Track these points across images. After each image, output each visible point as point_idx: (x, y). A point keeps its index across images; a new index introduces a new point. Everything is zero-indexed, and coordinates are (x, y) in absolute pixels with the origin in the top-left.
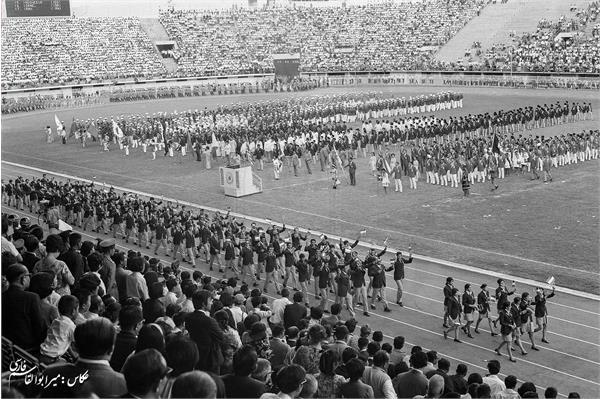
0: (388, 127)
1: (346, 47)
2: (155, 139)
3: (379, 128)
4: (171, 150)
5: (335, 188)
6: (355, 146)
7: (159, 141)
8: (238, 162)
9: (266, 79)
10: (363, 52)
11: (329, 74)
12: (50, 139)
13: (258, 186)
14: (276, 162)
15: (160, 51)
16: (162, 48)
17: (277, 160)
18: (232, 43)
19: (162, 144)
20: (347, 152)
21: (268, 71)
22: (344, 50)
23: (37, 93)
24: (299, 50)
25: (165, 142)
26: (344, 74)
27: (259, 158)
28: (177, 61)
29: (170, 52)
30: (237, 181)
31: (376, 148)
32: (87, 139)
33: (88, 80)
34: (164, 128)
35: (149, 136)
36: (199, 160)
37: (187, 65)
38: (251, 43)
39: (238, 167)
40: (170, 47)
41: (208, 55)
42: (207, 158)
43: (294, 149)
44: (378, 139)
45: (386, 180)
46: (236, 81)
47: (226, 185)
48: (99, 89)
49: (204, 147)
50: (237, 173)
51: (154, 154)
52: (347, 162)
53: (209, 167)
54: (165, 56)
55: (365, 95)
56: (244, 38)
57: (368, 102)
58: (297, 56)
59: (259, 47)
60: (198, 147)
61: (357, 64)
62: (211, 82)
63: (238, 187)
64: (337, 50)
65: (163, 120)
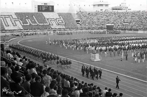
0: (137, 45)
1: (127, 23)
2: (74, 45)
3: (134, 45)
4: (78, 48)
5: (121, 61)
6: (128, 50)
7: (75, 46)
8: (96, 52)
9: (104, 30)
10: (131, 24)
11: (122, 30)
12: (47, 44)
13: (100, 59)
14: (106, 53)
15: (77, 22)
16: (77, 21)
17: (106, 52)
18: (95, 21)
19: (75, 47)
20: (125, 51)
21: (105, 28)
22: (126, 23)
23: (44, 32)
24: (114, 23)
25: (76, 46)
26: (125, 30)
27: (101, 51)
28: (81, 25)
29: (79, 22)
30: (95, 57)
31: (133, 50)
32: (56, 44)
33: (57, 29)
34: (76, 42)
35: (72, 44)
36: (85, 51)
37: (83, 26)
38: (101, 21)
39: (95, 53)
40: (79, 21)
41: (89, 23)
42: (87, 51)
43: (111, 50)
44: (134, 48)
45: (136, 59)
46: (96, 31)
47: (92, 58)
48: (60, 31)
49: (87, 48)
50: (95, 55)
51: (73, 49)
52: (125, 54)
53: (88, 53)
54: (78, 23)
55: (131, 36)
56: (99, 19)
57: (132, 38)
58: (113, 24)
59: (103, 22)
60: (85, 48)
61: (129, 27)
62: (89, 31)
63: (95, 59)
64: (124, 23)
65: (76, 40)
